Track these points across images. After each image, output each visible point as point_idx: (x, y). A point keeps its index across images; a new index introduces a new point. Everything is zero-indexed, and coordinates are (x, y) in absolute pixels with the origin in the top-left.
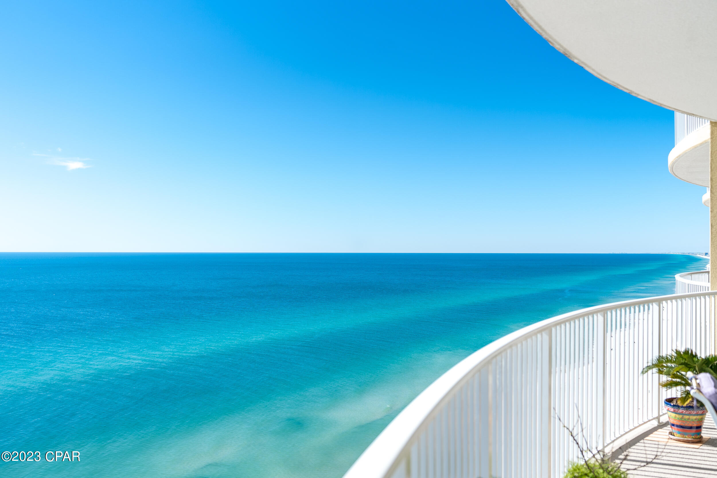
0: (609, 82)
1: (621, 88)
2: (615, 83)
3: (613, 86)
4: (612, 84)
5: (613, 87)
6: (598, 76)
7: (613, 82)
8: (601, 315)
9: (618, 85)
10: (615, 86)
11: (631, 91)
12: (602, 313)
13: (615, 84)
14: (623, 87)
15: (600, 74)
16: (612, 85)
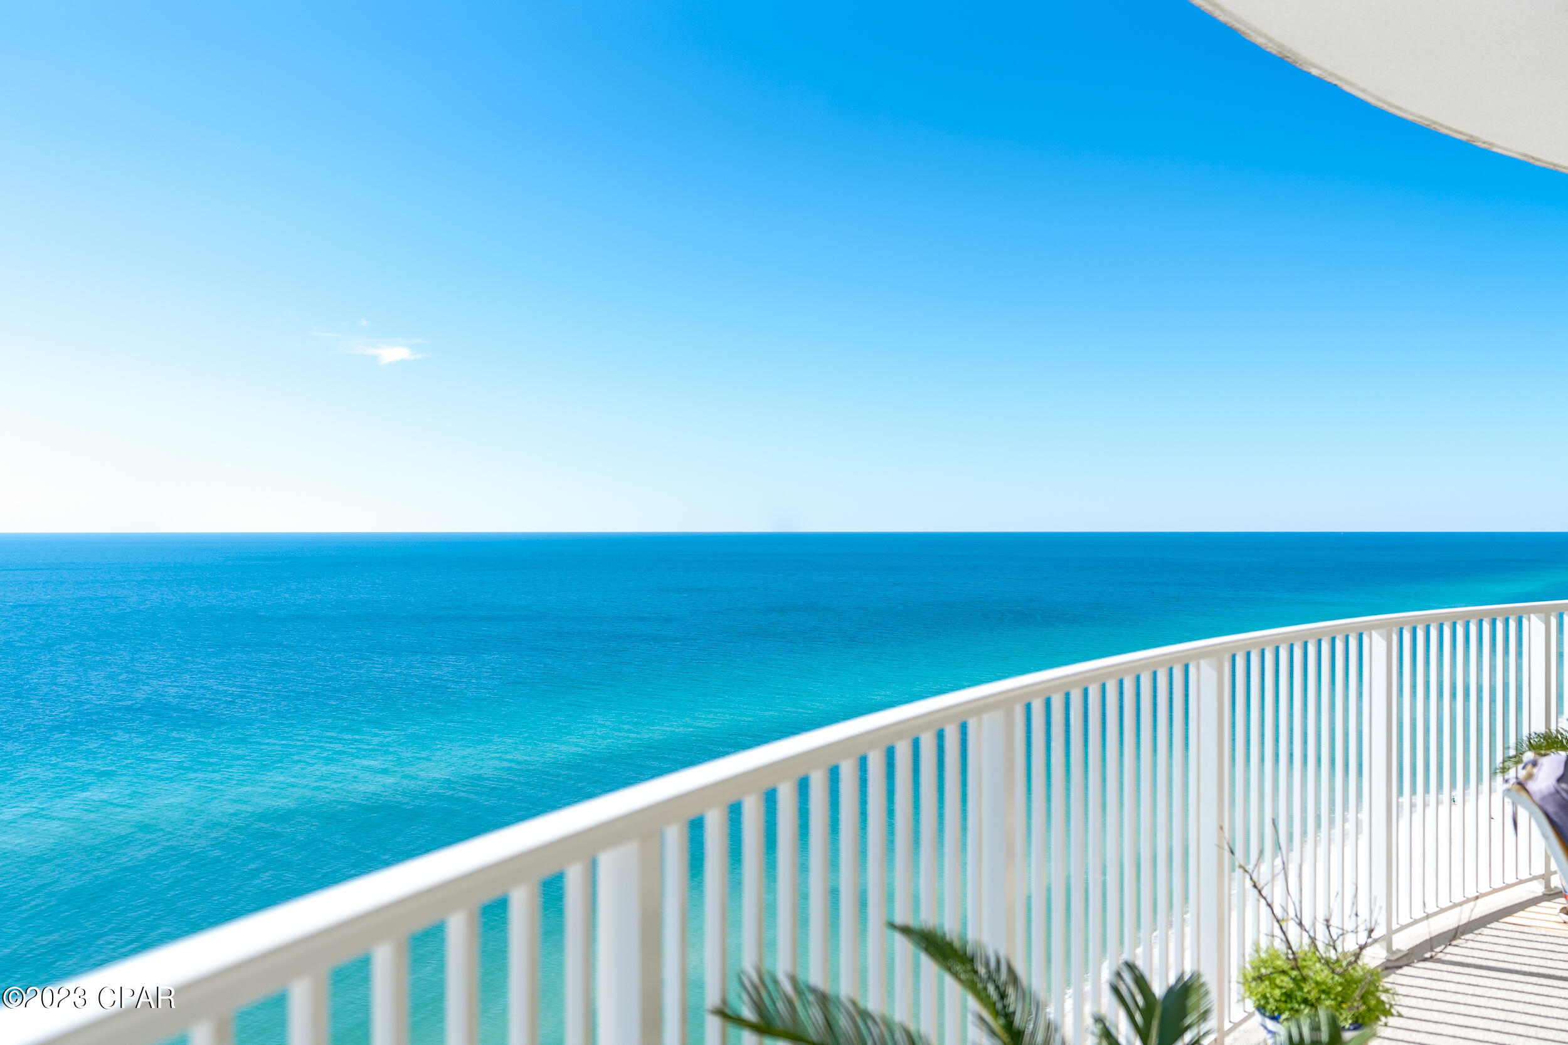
0: (1410, 117)
1: (1445, 131)
2: (1426, 119)
3: (1425, 126)
4: (1420, 122)
5: (1425, 128)
6: (1379, 104)
7: (1421, 117)
8: (1381, 635)
9: (1435, 123)
10: (1428, 125)
11: (1472, 136)
12: (1384, 631)
13: (1427, 123)
14: (1450, 129)
15: (1382, 100)
16: (1420, 124)
